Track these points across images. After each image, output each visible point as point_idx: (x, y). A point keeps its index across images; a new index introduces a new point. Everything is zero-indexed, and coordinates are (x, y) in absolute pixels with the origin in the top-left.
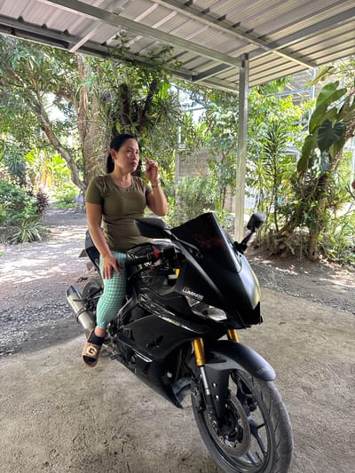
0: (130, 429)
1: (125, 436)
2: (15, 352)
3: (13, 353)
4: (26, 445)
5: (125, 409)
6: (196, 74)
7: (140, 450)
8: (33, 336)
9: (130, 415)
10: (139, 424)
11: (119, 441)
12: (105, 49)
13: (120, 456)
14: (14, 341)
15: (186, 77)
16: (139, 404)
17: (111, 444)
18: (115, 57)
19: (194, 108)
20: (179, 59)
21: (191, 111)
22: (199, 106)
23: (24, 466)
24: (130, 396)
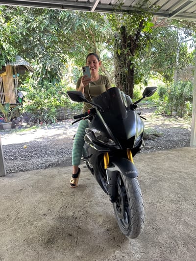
0: (89, 209)
1: (85, 212)
2: (56, 166)
3: (55, 166)
4: (41, 205)
5: (92, 199)
6: (172, 12)
7: (88, 220)
8: (67, 160)
9: (92, 203)
10: (94, 207)
11: (81, 213)
12: (111, 7)
13: (77, 220)
14: (58, 161)
15: (165, 15)
16: (99, 198)
17: (76, 213)
18: (117, 10)
19: (186, 39)
20: (158, 4)
21: (186, 41)
22: (190, 38)
23: (35, 213)
24: (97, 194)
